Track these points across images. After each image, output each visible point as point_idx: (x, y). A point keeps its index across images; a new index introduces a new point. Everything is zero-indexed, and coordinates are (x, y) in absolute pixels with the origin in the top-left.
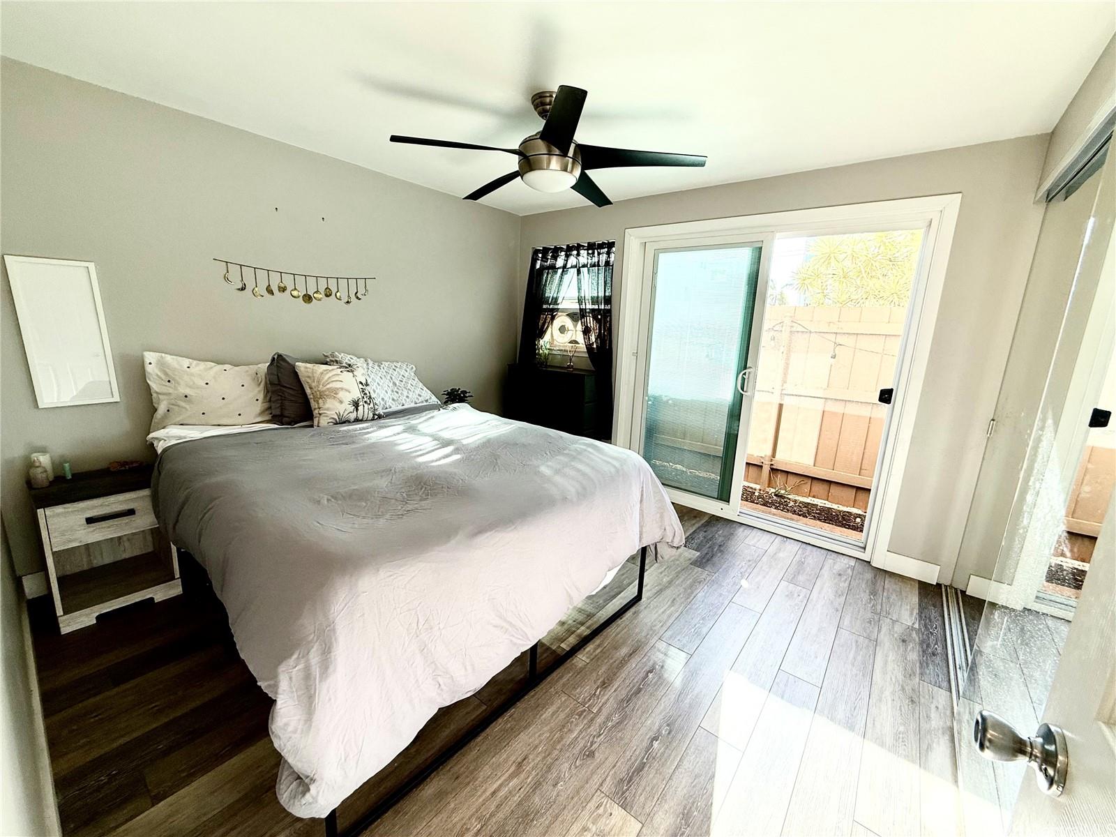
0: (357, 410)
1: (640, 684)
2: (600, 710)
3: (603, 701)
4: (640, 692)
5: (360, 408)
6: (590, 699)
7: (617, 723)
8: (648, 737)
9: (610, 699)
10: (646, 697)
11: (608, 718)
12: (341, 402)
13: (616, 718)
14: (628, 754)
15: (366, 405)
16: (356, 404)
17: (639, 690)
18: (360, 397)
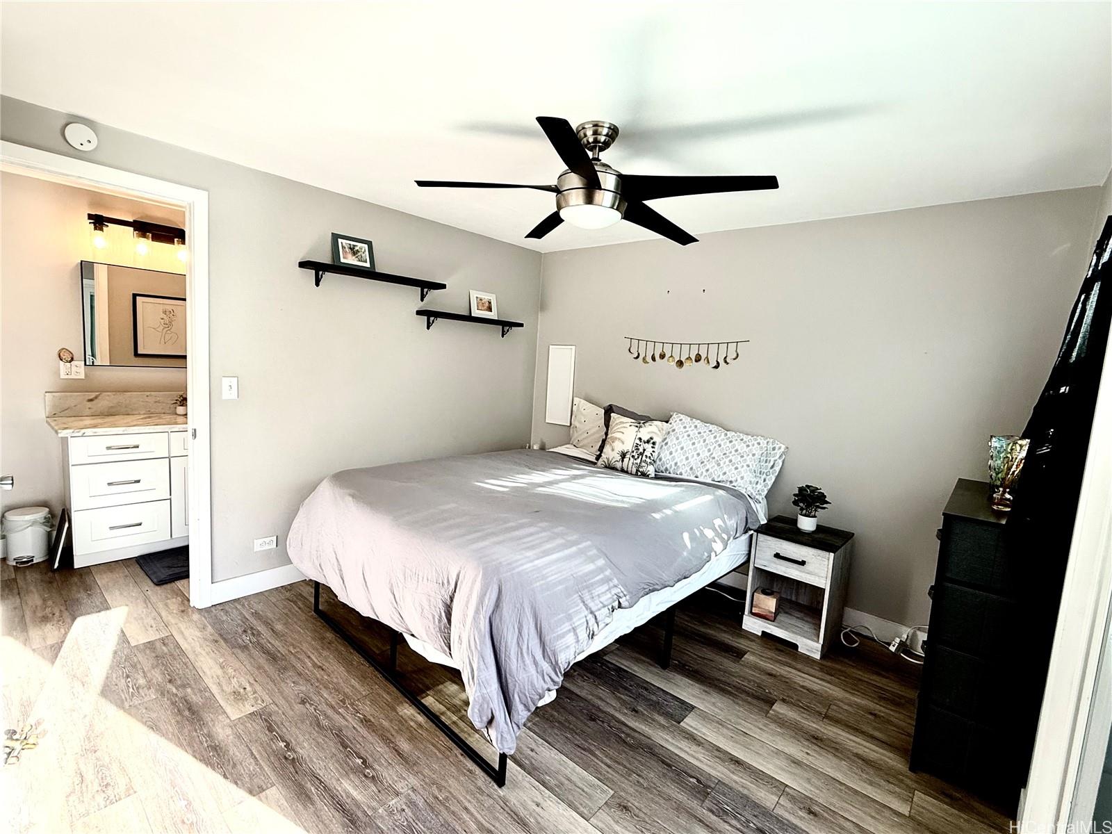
0: (623, 461)
1: (351, 749)
2: (339, 713)
3: (348, 717)
4: (343, 747)
5: (626, 460)
6: (354, 709)
7: (319, 723)
8: (292, 740)
9: (348, 722)
10: (333, 750)
11: (327, 717)
12: (613, 450)
13: (325, 723)
14: (287, 724)
15: (632, 459)
16: (623, 455)
17: (345, 747)
18: (630, 451)
